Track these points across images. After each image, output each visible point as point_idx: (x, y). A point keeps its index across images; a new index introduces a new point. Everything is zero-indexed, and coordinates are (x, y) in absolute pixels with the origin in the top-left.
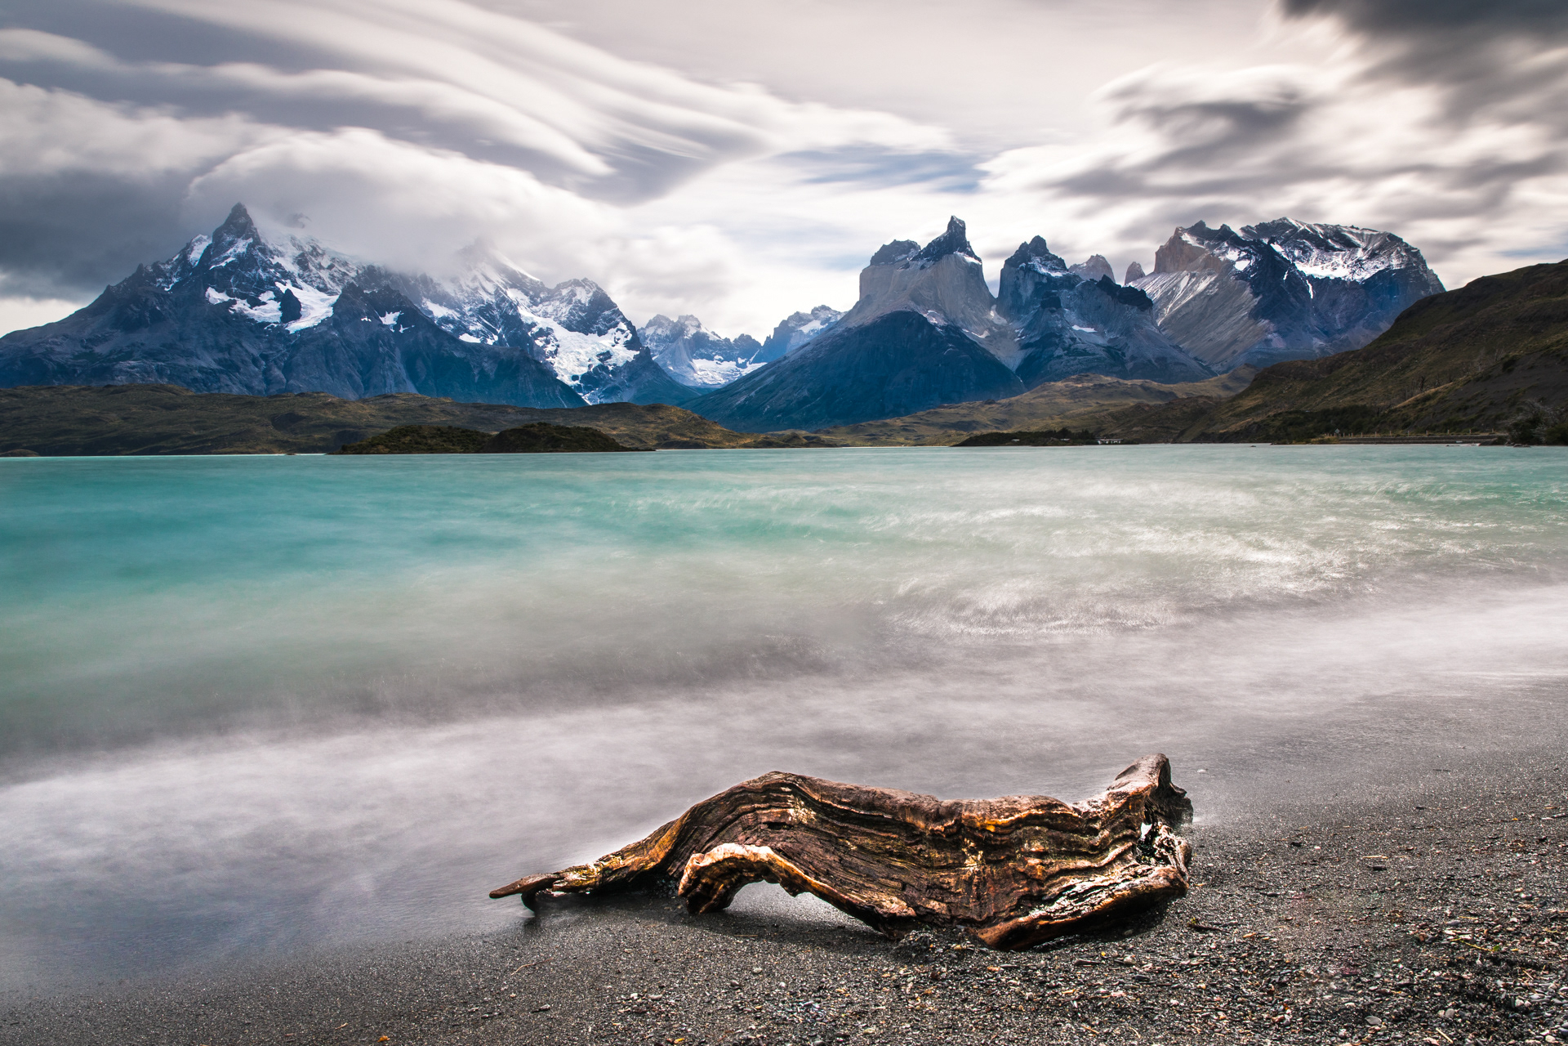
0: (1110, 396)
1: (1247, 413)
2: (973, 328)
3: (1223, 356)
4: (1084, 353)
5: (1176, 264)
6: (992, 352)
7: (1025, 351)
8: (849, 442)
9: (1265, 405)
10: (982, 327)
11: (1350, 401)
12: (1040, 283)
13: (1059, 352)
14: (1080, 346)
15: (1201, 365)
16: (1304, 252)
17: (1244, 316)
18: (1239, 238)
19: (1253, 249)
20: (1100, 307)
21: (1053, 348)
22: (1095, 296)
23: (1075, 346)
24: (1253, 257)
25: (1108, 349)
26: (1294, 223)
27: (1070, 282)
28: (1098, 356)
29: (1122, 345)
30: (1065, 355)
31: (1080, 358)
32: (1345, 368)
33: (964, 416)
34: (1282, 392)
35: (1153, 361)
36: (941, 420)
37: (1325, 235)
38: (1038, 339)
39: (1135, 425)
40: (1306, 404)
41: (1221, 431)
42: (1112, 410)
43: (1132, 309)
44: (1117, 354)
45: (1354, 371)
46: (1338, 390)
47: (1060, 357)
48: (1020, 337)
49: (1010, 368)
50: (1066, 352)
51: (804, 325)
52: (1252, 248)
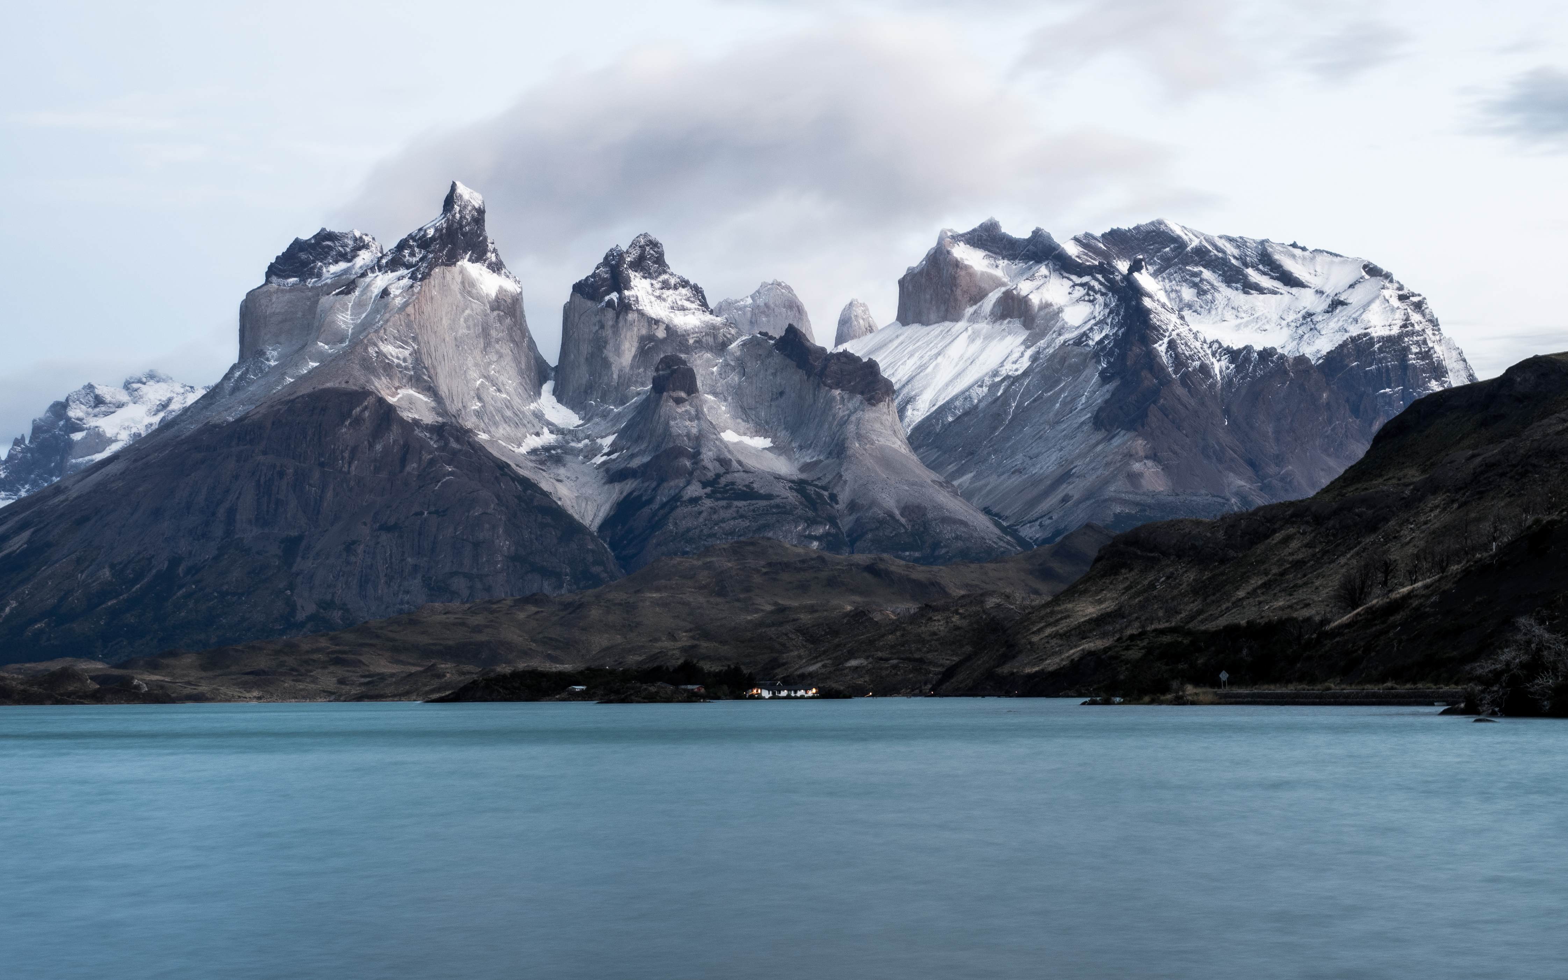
0: (803, 588)
1: (1082, 631)
2: (501, 431)
3: (1045, 506)
4: (749, 494)
5: (943, 308)
6: (545, 486)
7: (617, 486)
8: (204, 688)
9: (1117, 614)
10: (524, 430)
11: (1282, 609)
12: (651, 338)
13: (694, 490)
14: (740, 478)
15: (998, 525)
16: (1201, 293)
17: (1083, 423)
18: (1070, 258)
19: (1101, 283)
20: (781, 394)
21: (681, 482)
22: (771, 371)
23: (729, 478)
24: (1100, 299)
25: (799, 486)
26: (1178, 231)
27: (715, 337)
28: (778, 501)
29: (829, 477)
30: (708, 496)
31: (740, 503)
32: (1278, 536)
33: (477, 629)
34: (1155, 588)
35: (897, 512)
36: (424, 640)
37: (1242, 259)
38: (646, 459)
39: (852, 655)
40: (1200, 612)
41: (1028, 670)
42: (805, 618)
43: (850, 399)
44: (820, 496)
45: (1294, 544)
46: (1264, 585)
47: (695, 501)
48: (608, 454)
49: (587, 522)
50: (709, 490)
51: (106, 414)
52: (1097, 280)
